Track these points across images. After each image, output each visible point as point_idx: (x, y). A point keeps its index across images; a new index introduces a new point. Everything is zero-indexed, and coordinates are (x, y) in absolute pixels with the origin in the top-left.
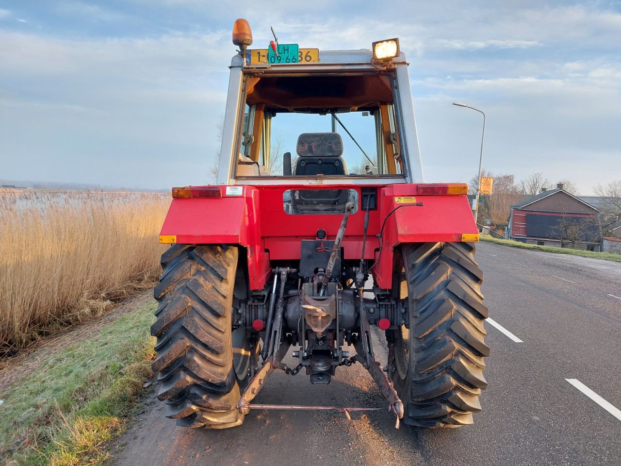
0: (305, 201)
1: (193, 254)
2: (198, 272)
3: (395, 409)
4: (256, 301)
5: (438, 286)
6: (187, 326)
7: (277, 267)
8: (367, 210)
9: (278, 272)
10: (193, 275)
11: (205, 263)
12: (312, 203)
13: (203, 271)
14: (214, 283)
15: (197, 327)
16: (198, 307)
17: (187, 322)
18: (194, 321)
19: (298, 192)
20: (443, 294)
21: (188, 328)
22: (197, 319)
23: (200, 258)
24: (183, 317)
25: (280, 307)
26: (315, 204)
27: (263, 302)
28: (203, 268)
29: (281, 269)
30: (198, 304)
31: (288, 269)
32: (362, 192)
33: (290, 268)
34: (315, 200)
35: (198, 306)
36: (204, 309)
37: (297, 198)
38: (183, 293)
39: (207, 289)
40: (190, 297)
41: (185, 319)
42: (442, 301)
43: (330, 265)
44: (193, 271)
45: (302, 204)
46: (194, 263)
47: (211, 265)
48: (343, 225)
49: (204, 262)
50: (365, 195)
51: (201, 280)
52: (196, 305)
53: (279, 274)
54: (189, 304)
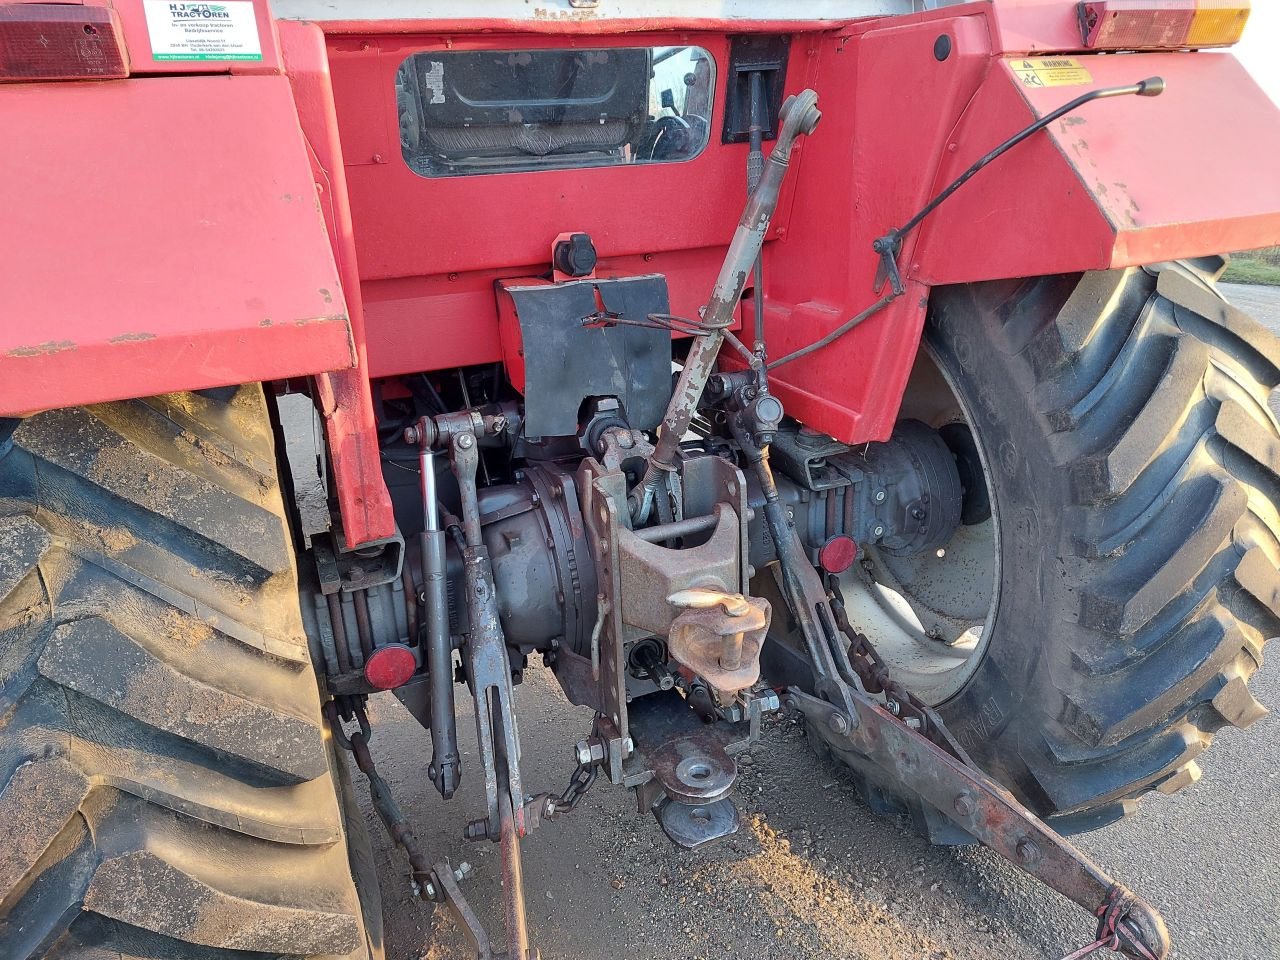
0: (476, 112)
1: (16, 457)
2: (93, 568)
3: (1141, 938)
4: (357, 572)
5: (1184, 431)
6: (118, 906)
7: (427, 419)
8: (755, 138)
9: (436, 440)
10: (68, 594)
11: (118, 508)
12: (501, 122)
13: (123, 554)
14: (217, 609)
15: (179, 889)
16: (161, 777)
17: (103, 885)
18: (154, 864)
19: (438, 67)
20: (1204, 460)
21: (129, 914)
22: (171, 850)
23: (80, 480)
24: (73, 859)
25: (482, 583)
26: (516, 125)
27: (394, 572)
28: (120, 540)
29: (449, 425)
30: (150, 759)
31: (477, 418)
32: (732, 60)
33: (484, 414)
34: (514, 107)
35: (160, 773)
36: (197, 772)
37: (439, 98)
38: (31, 722)
39: (186, 657)
40: (81, 734)
41: (84, 865)
42: (1209, 490)
43: (692, 392)
44: (55, 572)
45: (457, 126)
46: (43, 521)
47: (169, 513)
48: (765, 209)
49: (116, 498)
50: (745, 75)
51: (129, 617)
52: (141, 766)
53: (444, 450)
54: (95, 781)
